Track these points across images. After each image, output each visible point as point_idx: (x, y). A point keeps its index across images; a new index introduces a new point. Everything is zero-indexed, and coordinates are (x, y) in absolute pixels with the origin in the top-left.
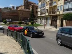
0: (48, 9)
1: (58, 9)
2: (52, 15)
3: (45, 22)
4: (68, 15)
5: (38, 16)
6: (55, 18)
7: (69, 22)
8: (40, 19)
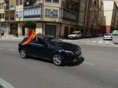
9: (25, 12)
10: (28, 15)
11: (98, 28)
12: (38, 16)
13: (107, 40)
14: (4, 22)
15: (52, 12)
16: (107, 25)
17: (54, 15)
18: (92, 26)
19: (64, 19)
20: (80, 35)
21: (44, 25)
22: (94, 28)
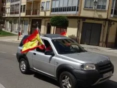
0: (24, 6)
1: (43, 7)
2: (32, 16)
3: (19, 28)
4: (58, 18)
5: (6, 16)
6: (37, 23)
7: (59, 29)
8: (11, 23)
9: (54, 2)
10: (57, 6)
12: (73, 9)
14: (23, 17)
15: (96, 2)
21: (81, 22)
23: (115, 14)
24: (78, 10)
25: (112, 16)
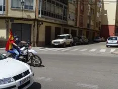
11: (97, 29)
13: (111, 46)
15: (23, 2)
16: (109, 24)
17: (26, 7)
18: (89, 25)
19: (44, 13)
20: (71, 40)
22: (92, 28)
23: (42, 14)
24: (4, 10)
25: (40, 16)
